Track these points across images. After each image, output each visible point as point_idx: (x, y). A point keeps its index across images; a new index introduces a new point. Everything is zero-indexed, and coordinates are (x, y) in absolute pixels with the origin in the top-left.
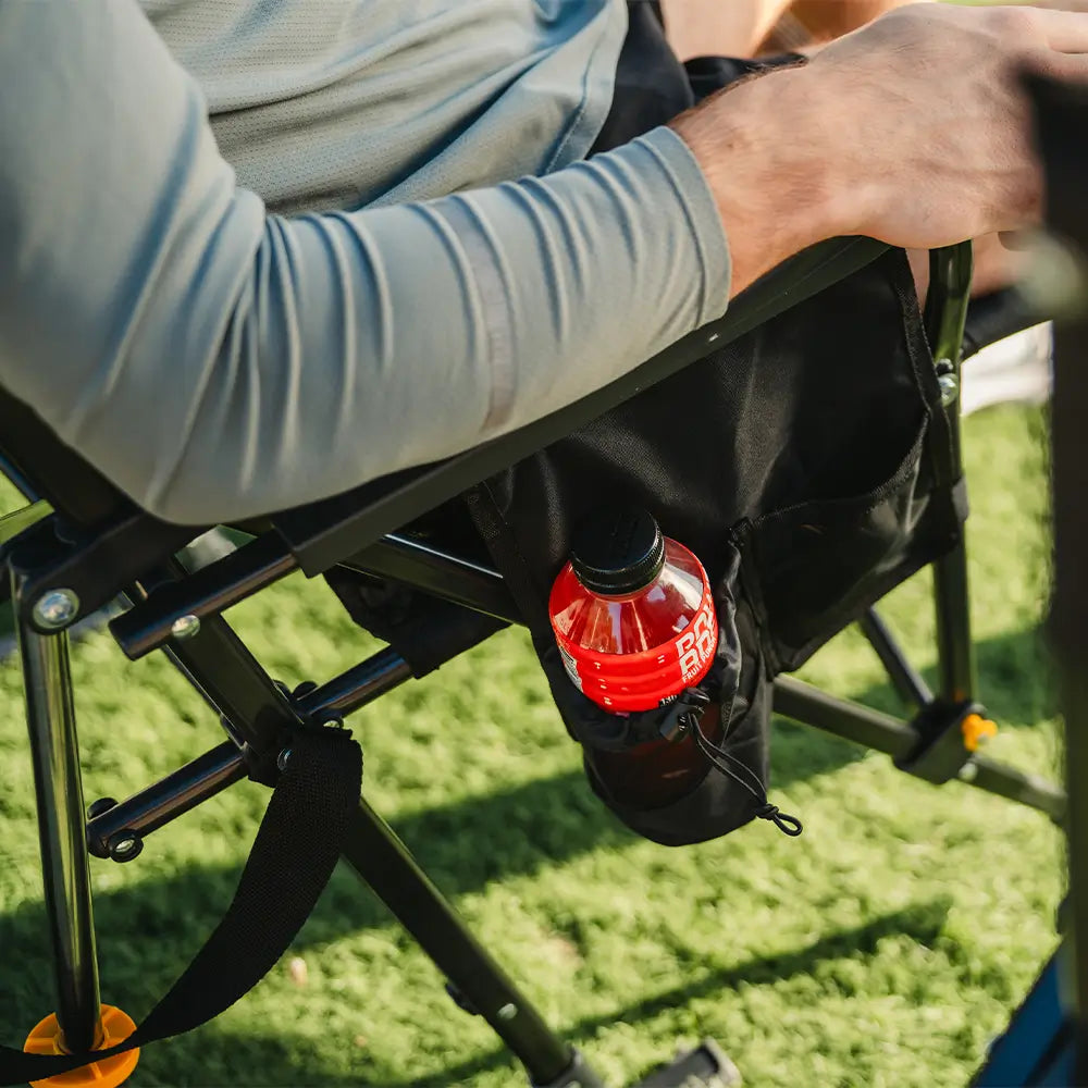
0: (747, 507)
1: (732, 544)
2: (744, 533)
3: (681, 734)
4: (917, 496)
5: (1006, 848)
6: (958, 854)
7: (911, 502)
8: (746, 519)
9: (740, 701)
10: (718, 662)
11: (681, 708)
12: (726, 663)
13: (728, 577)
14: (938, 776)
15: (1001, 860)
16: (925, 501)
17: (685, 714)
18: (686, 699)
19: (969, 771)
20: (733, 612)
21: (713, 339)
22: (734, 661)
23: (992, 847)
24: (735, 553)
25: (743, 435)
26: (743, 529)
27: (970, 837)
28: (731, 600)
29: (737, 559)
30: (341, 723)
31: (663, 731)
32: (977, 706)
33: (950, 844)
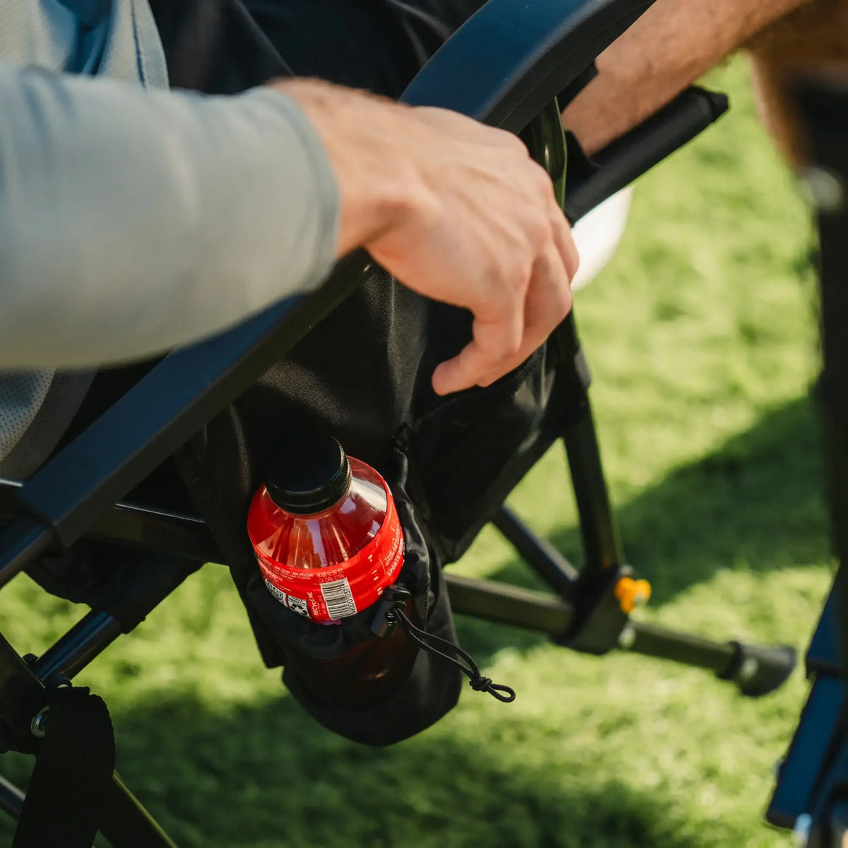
0: (404, 414)
1: (398, 450)
2: (406, 438)
3: (390, 629)
4: (547, 373)
5: (664, 726)
6: (617, 739)
7: (543, 379)
8: (405, 425)
9: (430, 594)
10: (410, 557)
11: (387, 605)
12: (417, 558)
13: (401, 481)
14: (600, 647)
15: (663, 738)
16: (552, 376)
17: (392, 610)
18: (390, 597)
19: (627, 636)
20: (412, 512)
21: (366, 269)
22: (423, 555)
23: (649, 727)
24: (402, 457)
25: (393, 347)
26: (405, 433)
27: (625, 721)
28: (408, 502)
29: (406, 463)
30: (70, 684)
31: (374, 630)
32: (626, 570)
33: (606, 731)
